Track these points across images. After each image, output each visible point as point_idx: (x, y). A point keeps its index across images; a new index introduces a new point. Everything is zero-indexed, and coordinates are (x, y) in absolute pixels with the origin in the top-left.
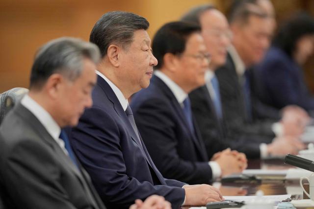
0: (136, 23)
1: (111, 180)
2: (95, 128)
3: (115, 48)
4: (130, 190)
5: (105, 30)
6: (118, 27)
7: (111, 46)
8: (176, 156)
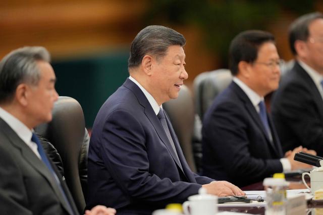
0: (172, 39)
1: (132, 177)
2: (122, 129)
3: (150, 58)
4: (150, 185)
5: (142, 41)
6: (155, 40)
7: (146, 56)
8: (248, 155)
